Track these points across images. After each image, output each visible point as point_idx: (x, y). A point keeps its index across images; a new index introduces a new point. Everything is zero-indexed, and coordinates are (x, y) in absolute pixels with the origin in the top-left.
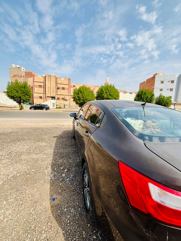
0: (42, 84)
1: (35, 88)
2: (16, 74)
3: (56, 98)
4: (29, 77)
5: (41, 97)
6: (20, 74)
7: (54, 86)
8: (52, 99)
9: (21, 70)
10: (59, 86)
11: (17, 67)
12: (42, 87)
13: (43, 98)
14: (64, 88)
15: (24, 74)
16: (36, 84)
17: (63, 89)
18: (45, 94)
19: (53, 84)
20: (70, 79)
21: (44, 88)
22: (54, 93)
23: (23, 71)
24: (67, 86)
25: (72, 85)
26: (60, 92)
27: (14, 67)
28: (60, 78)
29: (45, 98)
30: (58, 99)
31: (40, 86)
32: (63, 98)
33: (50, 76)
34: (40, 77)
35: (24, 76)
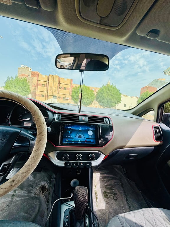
0: (45, 83)
1: (38, 87)
2: (23, 73)
3: (57, 97)
4: (35, 77)
5: (43, 96)
6: (27, 74)
7: (56, 86)
8: (54, 98)
9: (28, 70)
10: (61, 85)
11: (25, 67)
12: (45, 86)
13: (45, 96)
14: (66, 88)
15: (30, 74)
16: (39, 82)
17: (64, 89)
18: (47, 93)
19: (56, 84)
20: (72, 80)
21: (46, 87)
22: (56, 92)
23: (30, 71)
24: (69, 87)
25: (73, 85)
26: (62, 91)
27: (22, 67)
28: (62, 79)
29: (46, 96)
30: (59, 98)
31: (43, 85)
32: (64, 98)
33: (53, 76)
34: (44, 76)
35: (30, 75)
